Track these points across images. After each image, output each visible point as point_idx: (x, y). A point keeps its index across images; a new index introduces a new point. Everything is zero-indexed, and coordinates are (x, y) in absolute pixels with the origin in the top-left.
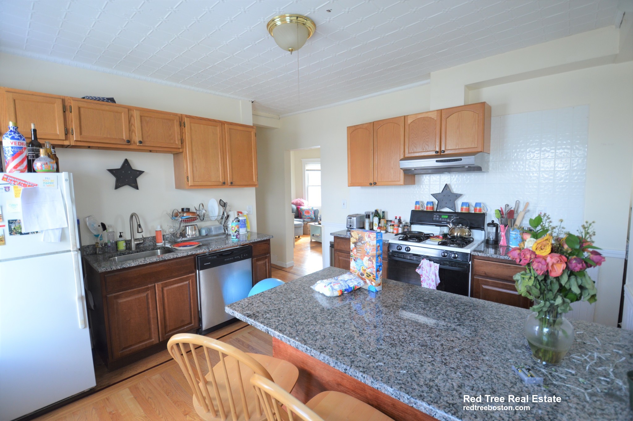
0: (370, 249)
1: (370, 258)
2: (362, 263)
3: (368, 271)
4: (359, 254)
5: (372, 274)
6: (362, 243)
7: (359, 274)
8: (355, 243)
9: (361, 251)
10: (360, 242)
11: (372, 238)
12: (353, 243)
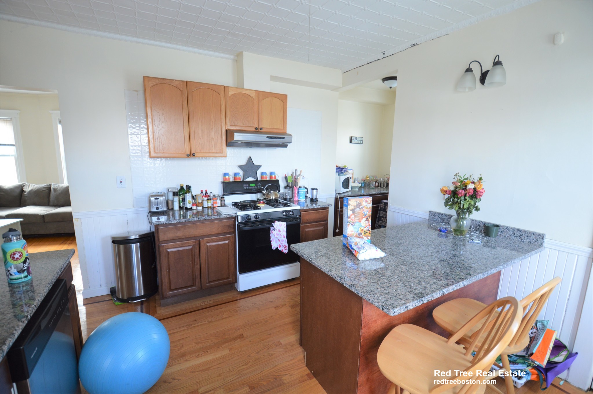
0: (367, 211)
1: (367, 219)
2: (361, 225)
3: (365, 229)
4: (356, 219)
5: (369, 230)
6: (360, 208)
7: (357, 235)
8: (353, 210)
9: (359, 215)
10: (358, 208)
11: (369, 202)
12: (351, 210)
